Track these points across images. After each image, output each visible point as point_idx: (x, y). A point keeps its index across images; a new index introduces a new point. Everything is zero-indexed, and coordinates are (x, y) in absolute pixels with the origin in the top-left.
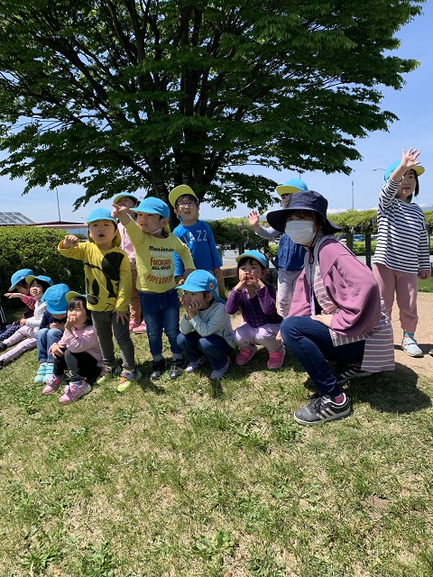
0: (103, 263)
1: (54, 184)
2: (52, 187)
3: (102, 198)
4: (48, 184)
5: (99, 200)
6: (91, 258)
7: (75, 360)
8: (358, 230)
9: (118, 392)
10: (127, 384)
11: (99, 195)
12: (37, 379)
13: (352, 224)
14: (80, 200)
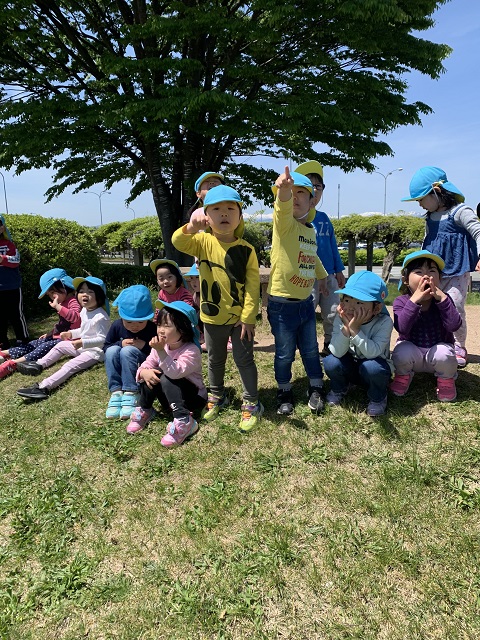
0: (226, 260)
1: (22, 167)
2: (19, 172)
3: (80, 188)
4: (14, 168)
5: (77, 191)
6: (210, 253)
7: (177, 389)
8: (362, 237)
9: (243, 431)
10: (253, 420)
11: (78, 184)
12: (110, 412)
13: (356, 230)
14: (54, 189)
